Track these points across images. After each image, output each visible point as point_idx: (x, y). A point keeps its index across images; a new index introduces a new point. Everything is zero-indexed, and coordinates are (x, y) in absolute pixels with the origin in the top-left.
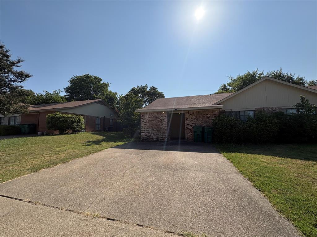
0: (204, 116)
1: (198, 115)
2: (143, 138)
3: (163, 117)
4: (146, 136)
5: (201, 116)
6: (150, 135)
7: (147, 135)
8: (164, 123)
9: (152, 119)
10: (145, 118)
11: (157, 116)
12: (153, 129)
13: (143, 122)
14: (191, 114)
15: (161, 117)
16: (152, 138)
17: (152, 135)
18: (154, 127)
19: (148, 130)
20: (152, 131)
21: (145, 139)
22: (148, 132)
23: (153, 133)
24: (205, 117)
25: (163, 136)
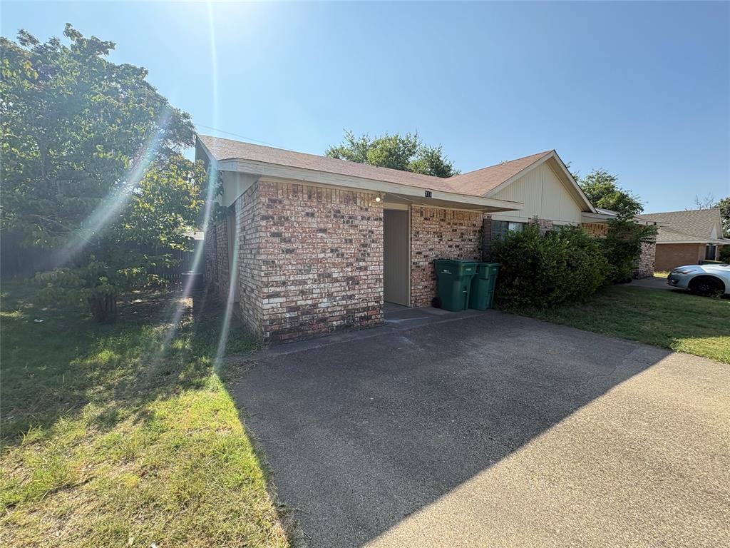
0: (455, 227)
1: (442, 223)
2: (276, 327)
3: (369, 219)
4: (294, 314)
5: (448, 226)
6: (315, 306)
7: (296, 308)
8: (373, 245)
9: (322, 226)
10: (287, 219)
11: (346, 210)
12: (329, 276)
13: (277, 240)
14: (426, 219)
15: (363, 218)
16: (324, 320)
17: (324, 303)
18: (335, 265)
19: (306, 283)
20: (326, 286)
21: (290, 330)
22: (302, 293)
23: (330, 295)
24: (456, 230)
25: (370, 304)
